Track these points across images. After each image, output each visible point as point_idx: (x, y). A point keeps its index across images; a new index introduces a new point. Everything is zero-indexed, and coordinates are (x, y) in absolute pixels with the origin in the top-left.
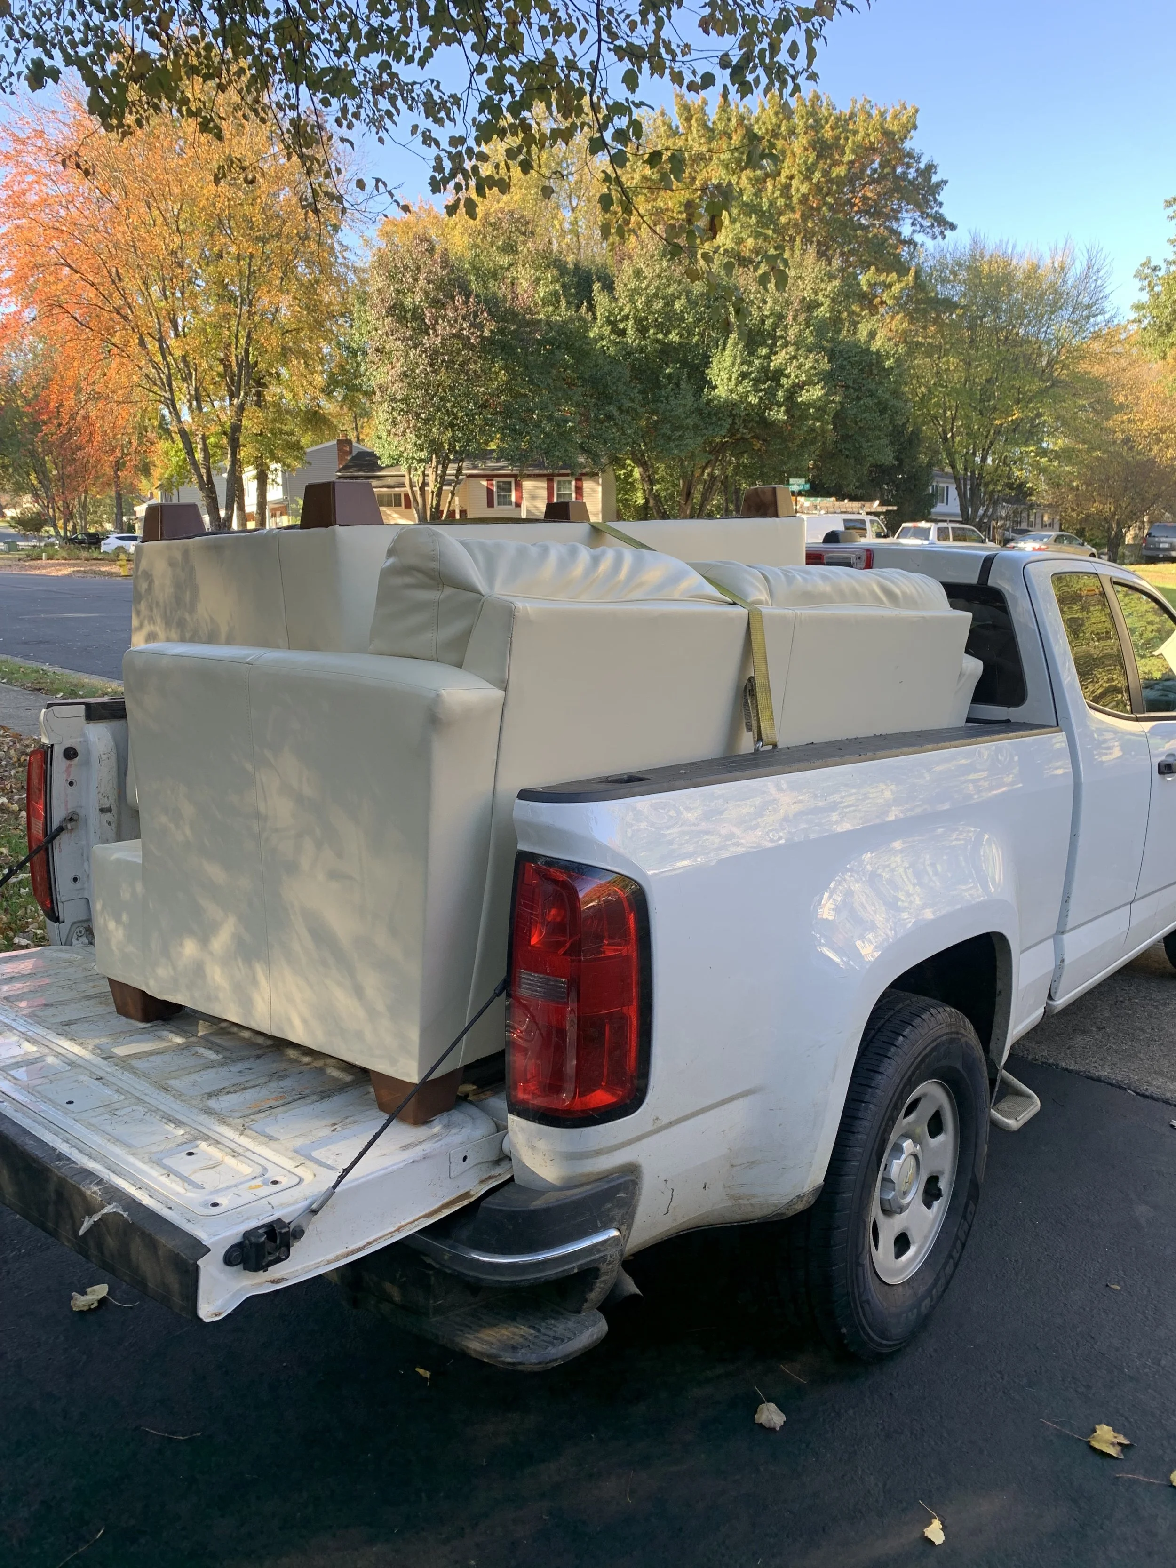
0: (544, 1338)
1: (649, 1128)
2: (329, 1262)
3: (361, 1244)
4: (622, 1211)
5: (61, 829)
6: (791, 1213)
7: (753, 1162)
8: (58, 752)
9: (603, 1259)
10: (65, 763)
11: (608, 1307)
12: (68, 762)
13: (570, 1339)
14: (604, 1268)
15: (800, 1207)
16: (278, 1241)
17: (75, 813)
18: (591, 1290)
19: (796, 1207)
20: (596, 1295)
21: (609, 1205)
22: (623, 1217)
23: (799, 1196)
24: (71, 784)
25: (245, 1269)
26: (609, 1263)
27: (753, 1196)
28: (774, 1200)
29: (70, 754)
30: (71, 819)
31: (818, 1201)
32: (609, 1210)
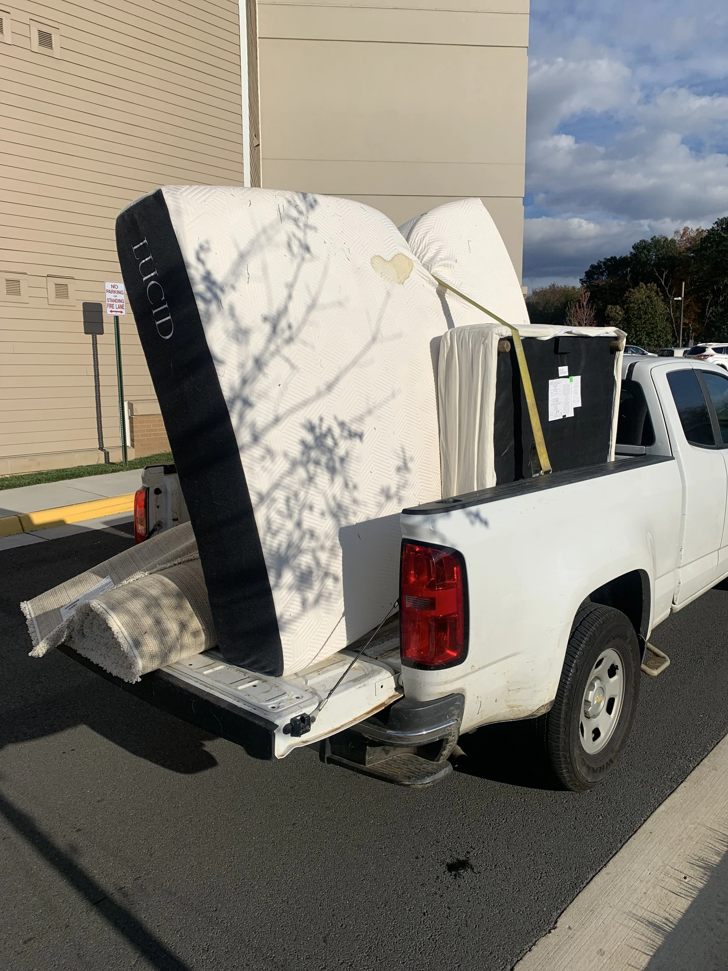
0: (423, 773)
1: (470, 671)
2: (326, 734)
3: (338, 726)
4: (458, 711)
5: (154, 530)
6: (539, 714)
7: (519, 689)
8: (152, 491)
9: (450, 734)
10: (155, 496)
11: (452, 759)
12: (157, 496)
13: (435, 773)
14: (451, 738)
15: (544, 711)
16: (306, 723)
17: (160, 522)
18: (444, 750)
19: (541, 711)
20: (446, 753)
21: (452, 708)
22: (458, 714)
23: (543, 706)
24: (158, 507)
25: (292, 736)
26: (453, 736)
27: (520, 706)
28: (530, 708)
29: (158, 491)
30: (159, 525)
31: (553, 708)
32: (452, 710)
